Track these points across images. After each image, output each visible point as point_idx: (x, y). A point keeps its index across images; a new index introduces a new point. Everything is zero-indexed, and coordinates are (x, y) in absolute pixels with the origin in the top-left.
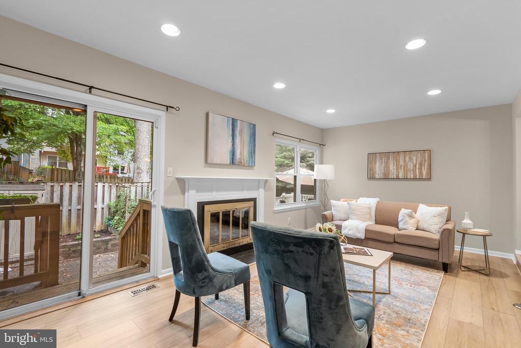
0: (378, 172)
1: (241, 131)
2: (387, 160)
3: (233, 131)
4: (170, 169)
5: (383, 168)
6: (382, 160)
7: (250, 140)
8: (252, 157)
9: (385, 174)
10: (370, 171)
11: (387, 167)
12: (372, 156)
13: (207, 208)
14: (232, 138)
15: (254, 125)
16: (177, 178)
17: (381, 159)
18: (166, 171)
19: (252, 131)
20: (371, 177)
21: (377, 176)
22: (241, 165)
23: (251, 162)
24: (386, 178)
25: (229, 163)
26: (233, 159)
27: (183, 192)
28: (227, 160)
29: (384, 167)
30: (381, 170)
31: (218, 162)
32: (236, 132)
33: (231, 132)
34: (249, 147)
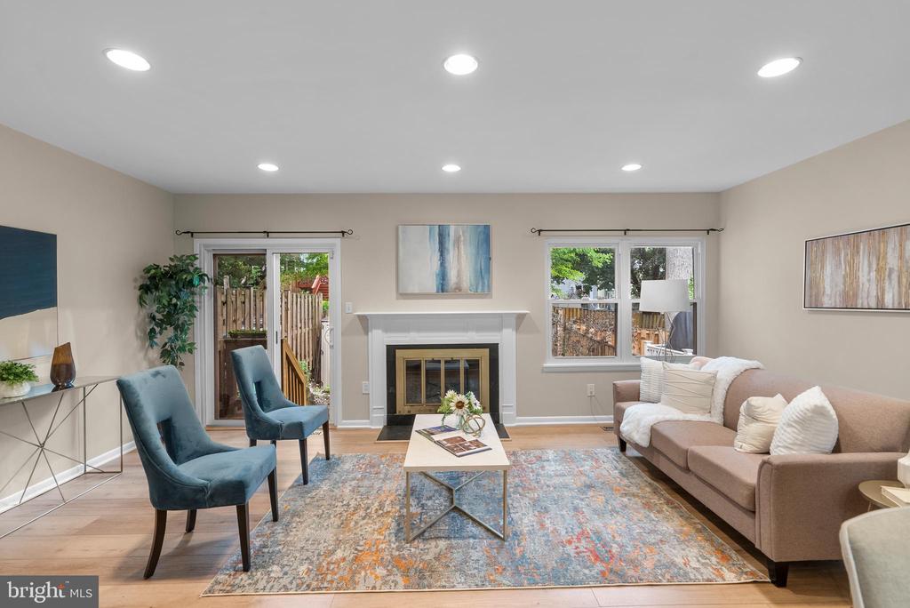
0: (828, 291)
1: (457, 241)
2: (853, 256)
3: (442, 243)
4: (349, 304)
5: (841, 280)
6: (839, 255)
7: (478, 253)
8: (482, 278)
9: (845, 295)
10: (811, 288)
11: (852, 276)
12: (814, 247)
13: (399, 353)
14: (439, 254)
15: (487, 227)
16: (359, 316)
17: (837, 252)
18: (343, 306)
19: (482, 237)
20: (813, 303)
21: (827, 302)
22: (458, 292)
23: (480, 287)
24: (849, 305)
25: (435, 291)
26: (442, 285)
27: (366, 333)
28: (432, 286)
29: (845, 277)
30: (836, 286)
31: (416, 292)
32: (447, 245)
33: (437, 246)
34: (476, 263)
